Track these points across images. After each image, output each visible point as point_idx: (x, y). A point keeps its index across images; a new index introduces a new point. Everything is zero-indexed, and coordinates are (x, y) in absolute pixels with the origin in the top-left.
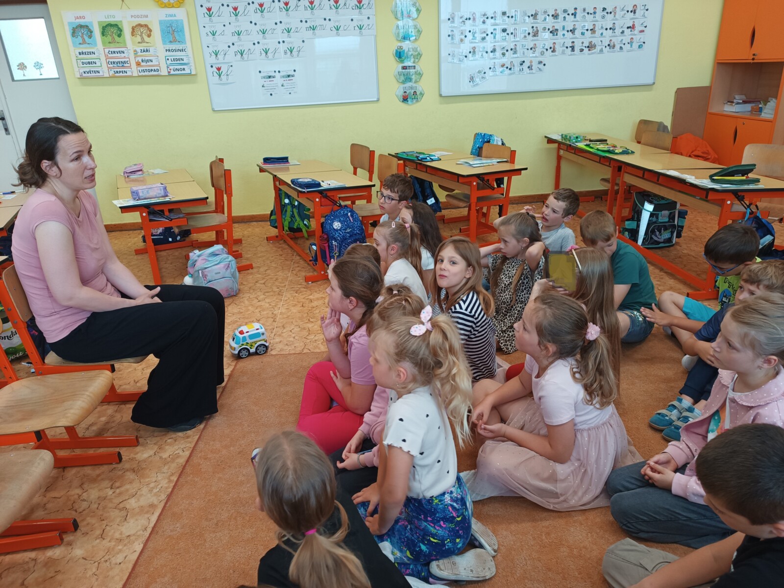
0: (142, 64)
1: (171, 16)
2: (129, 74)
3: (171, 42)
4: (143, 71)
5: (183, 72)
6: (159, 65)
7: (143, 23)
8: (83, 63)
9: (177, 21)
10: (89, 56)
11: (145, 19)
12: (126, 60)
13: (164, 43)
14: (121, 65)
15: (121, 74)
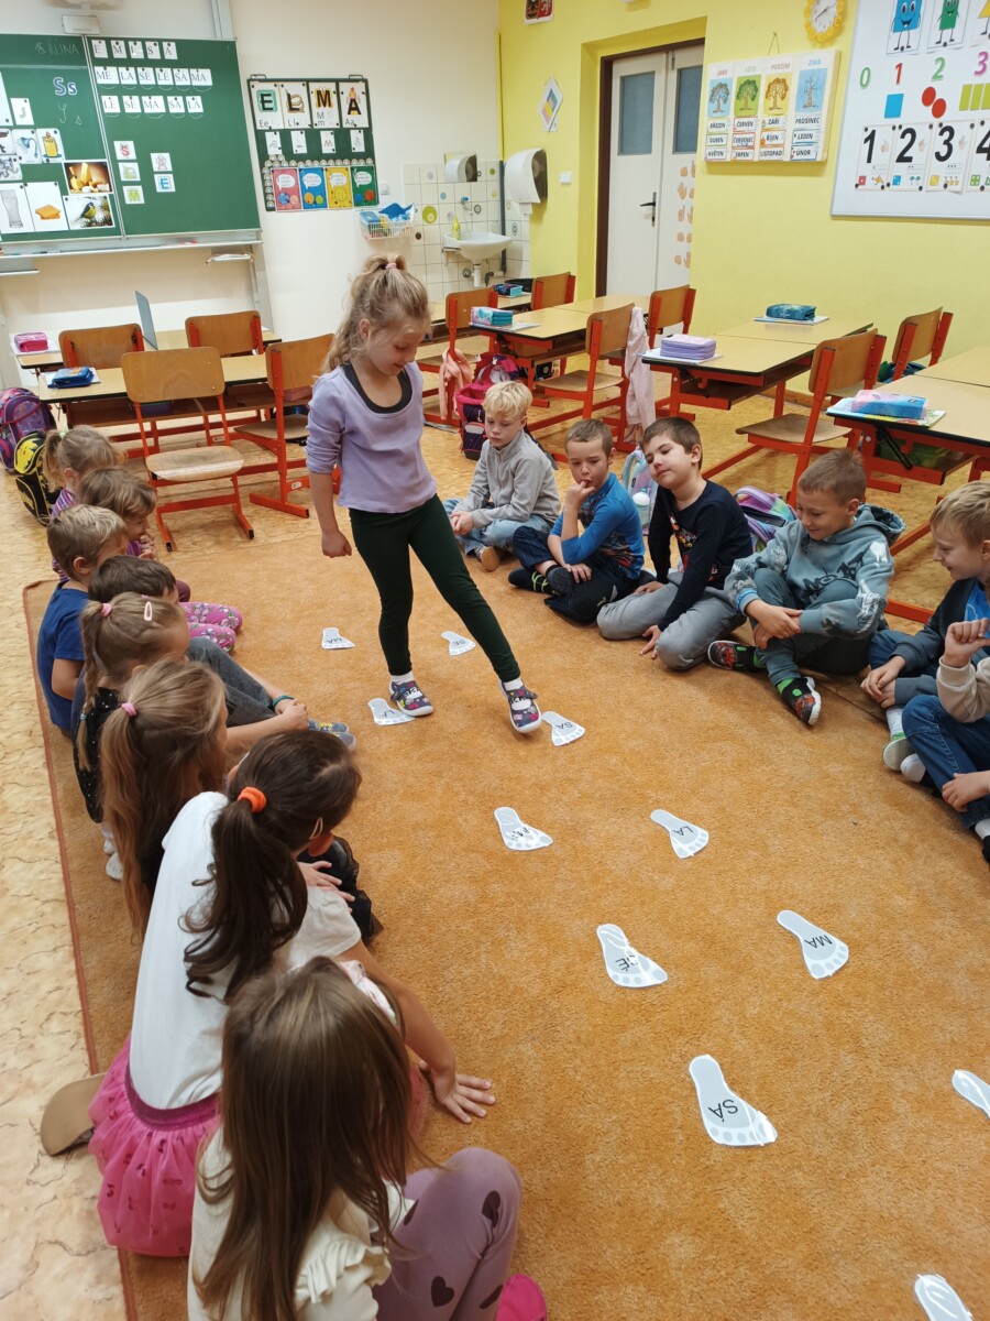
0: (767, 142)
1: (815, 62)
2: (750, 158)
3: (805, 107)
4: (765, 154)
5: (807, 157)
6: (782, 145)
7: (781, 78)
8: (712, 140)
9: (819, 70)
10: (720, 130)
11: (785, 71)
12: (752, 136)
13: (796, 110)
14: (744, 144)
15: (742, 158)
